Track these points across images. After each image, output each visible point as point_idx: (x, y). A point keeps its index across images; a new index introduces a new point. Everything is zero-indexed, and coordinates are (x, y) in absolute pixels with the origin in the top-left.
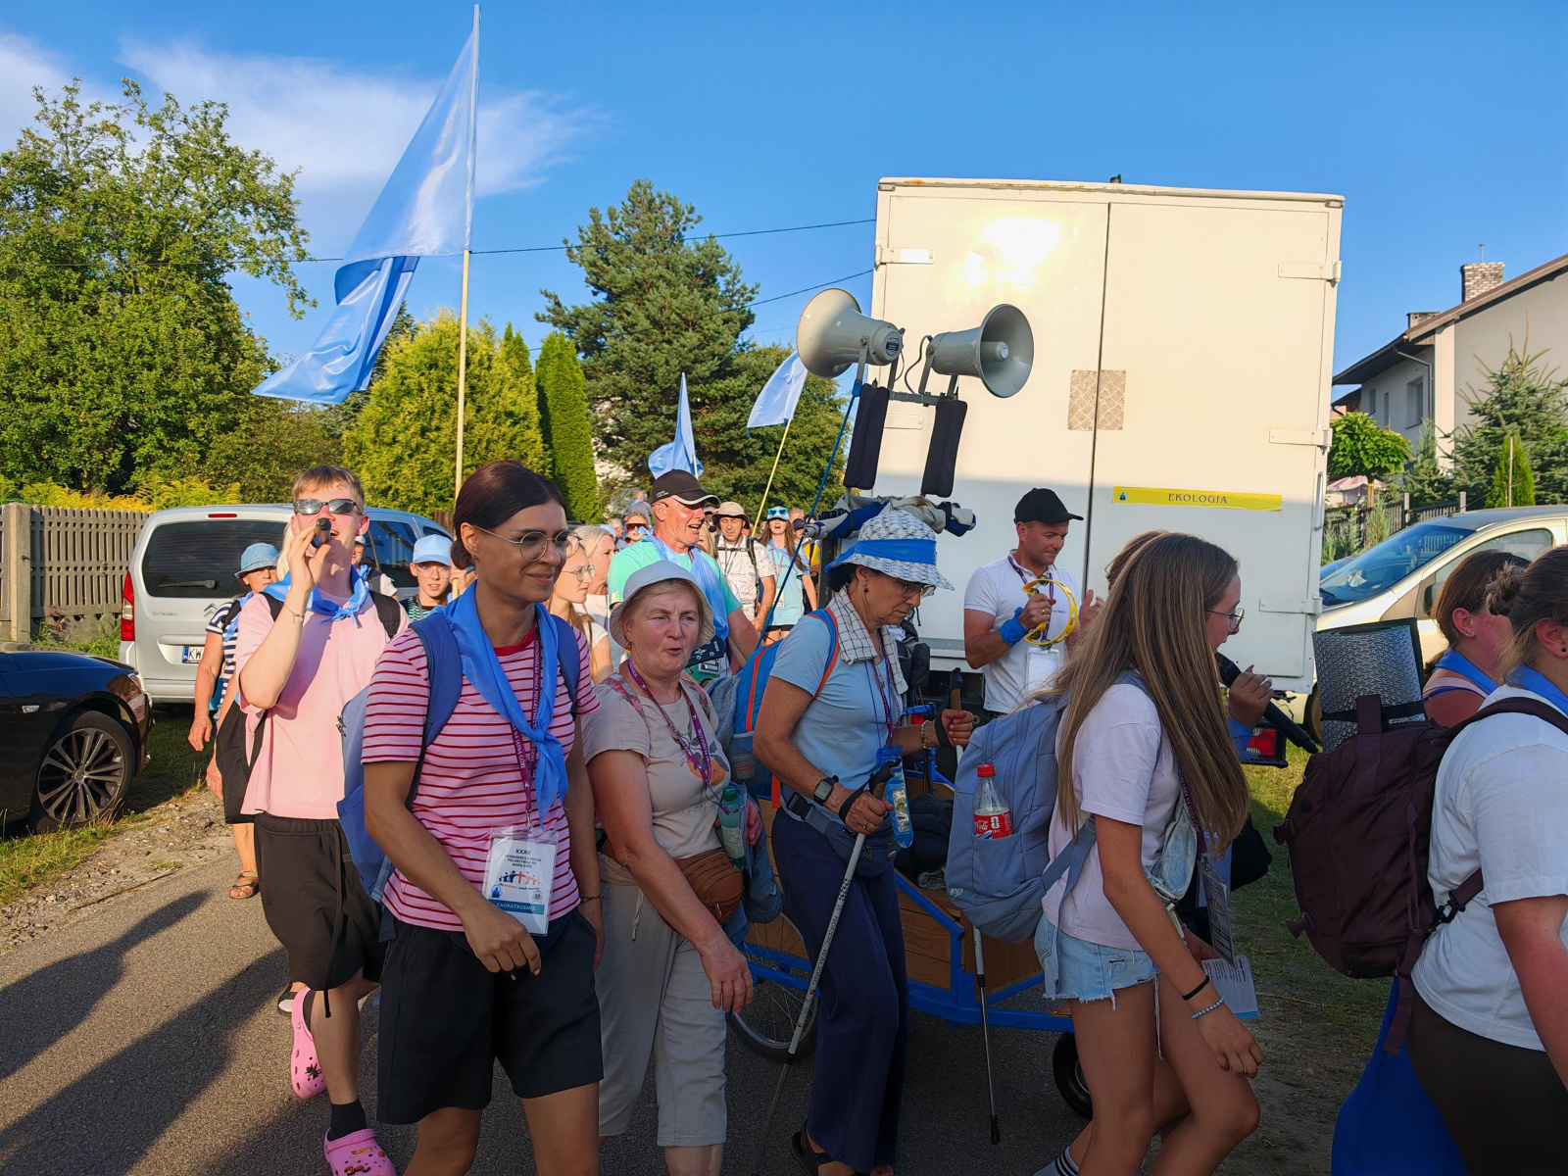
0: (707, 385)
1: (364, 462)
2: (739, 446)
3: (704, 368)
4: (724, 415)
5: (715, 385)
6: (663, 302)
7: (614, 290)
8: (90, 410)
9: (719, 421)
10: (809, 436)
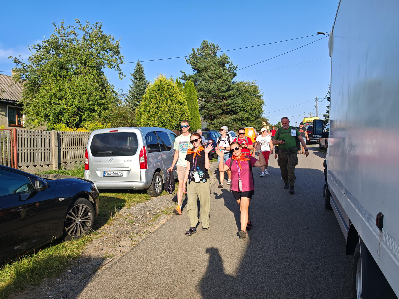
0: (225, 93)
1: (142, 117)
2: (233, 109)
3: (224, 88)
4: (230, 101)
5: (227, 93)
6: (212, 72)
7: (199, 69)
8: (70, 106)
9: (228, 102)
10: (253, 105)
